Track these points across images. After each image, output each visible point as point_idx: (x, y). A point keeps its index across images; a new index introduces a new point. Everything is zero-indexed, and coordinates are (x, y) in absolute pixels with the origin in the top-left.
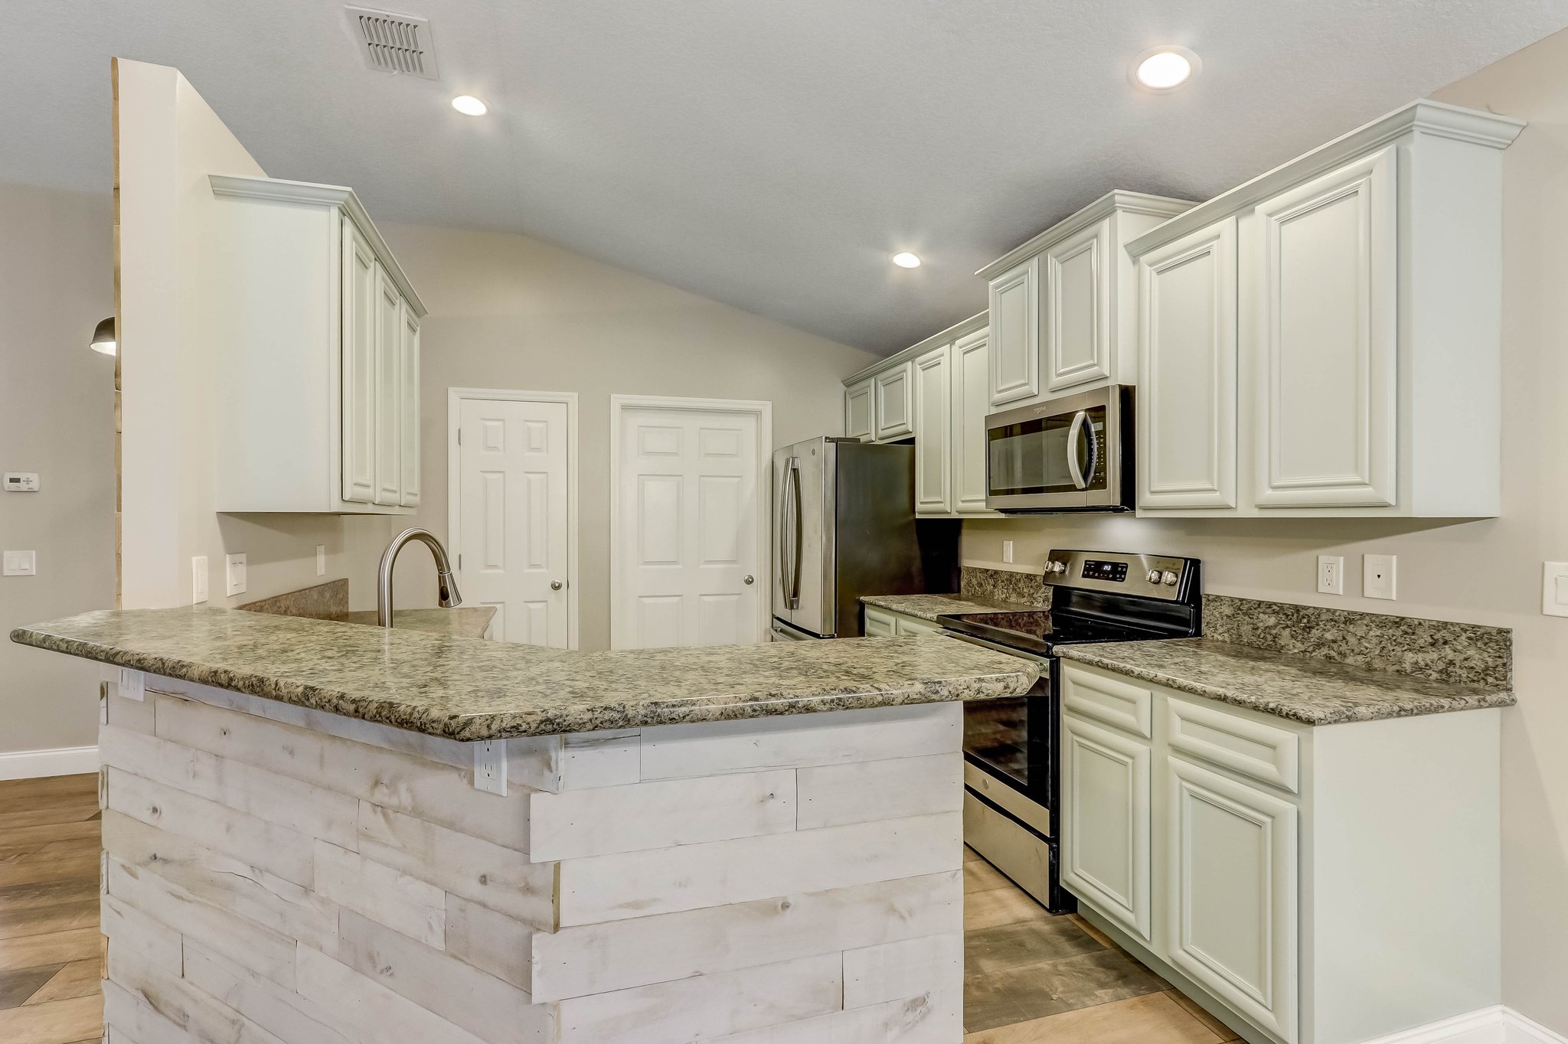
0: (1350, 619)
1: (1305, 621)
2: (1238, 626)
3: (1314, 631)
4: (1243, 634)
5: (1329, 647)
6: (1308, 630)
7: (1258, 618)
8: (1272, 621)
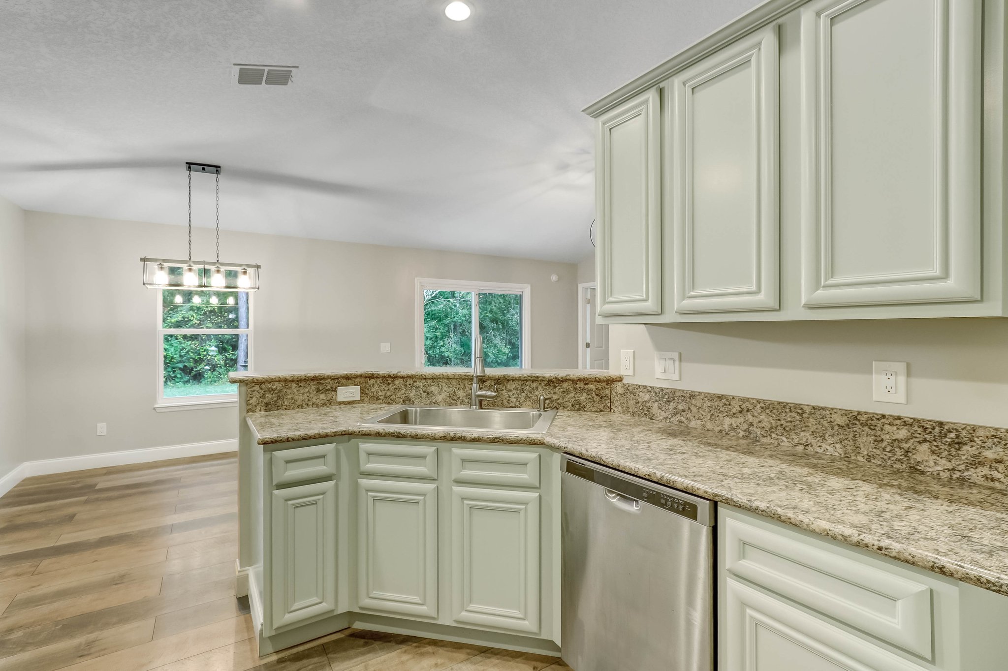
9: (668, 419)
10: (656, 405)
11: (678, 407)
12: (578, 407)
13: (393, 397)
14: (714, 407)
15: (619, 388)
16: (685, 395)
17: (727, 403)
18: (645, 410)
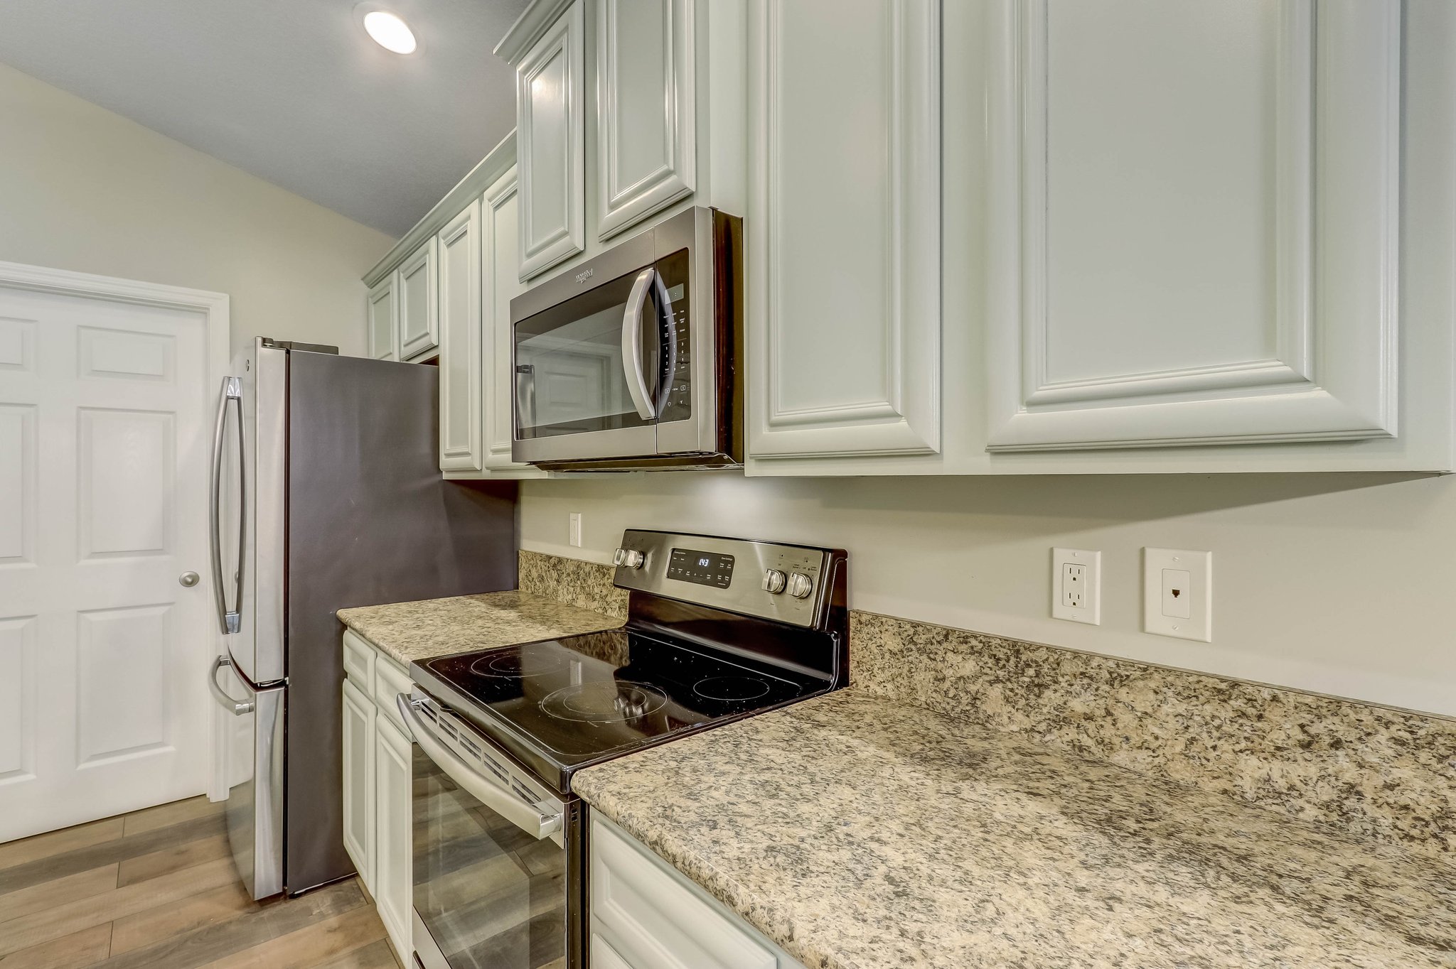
0: (1122, 674)
1: (1031, 672)
2: (909, 671)
3: (1048, 693)
4: (919, 687)
5: (1078, 727)
6: (1036, 690)
7: (944, 660)
8: (969, 667)
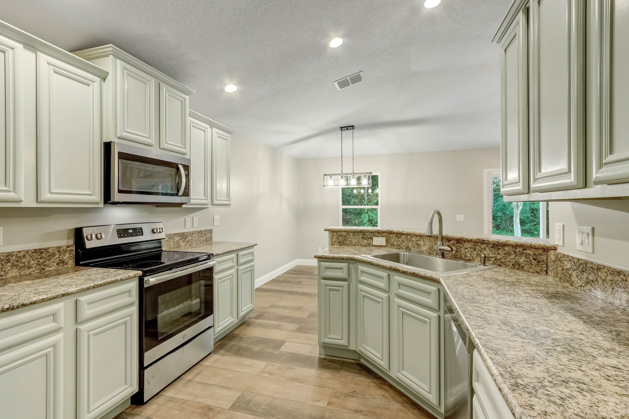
9: (583, 288)
10: (574, 273)
11: (589, 277)
12: (517, 266)
13: (401, 246)
14: (614, 281)
15: (552, 255)
16: (593, 266)
17: (624, 279)
18: (568, 277)
